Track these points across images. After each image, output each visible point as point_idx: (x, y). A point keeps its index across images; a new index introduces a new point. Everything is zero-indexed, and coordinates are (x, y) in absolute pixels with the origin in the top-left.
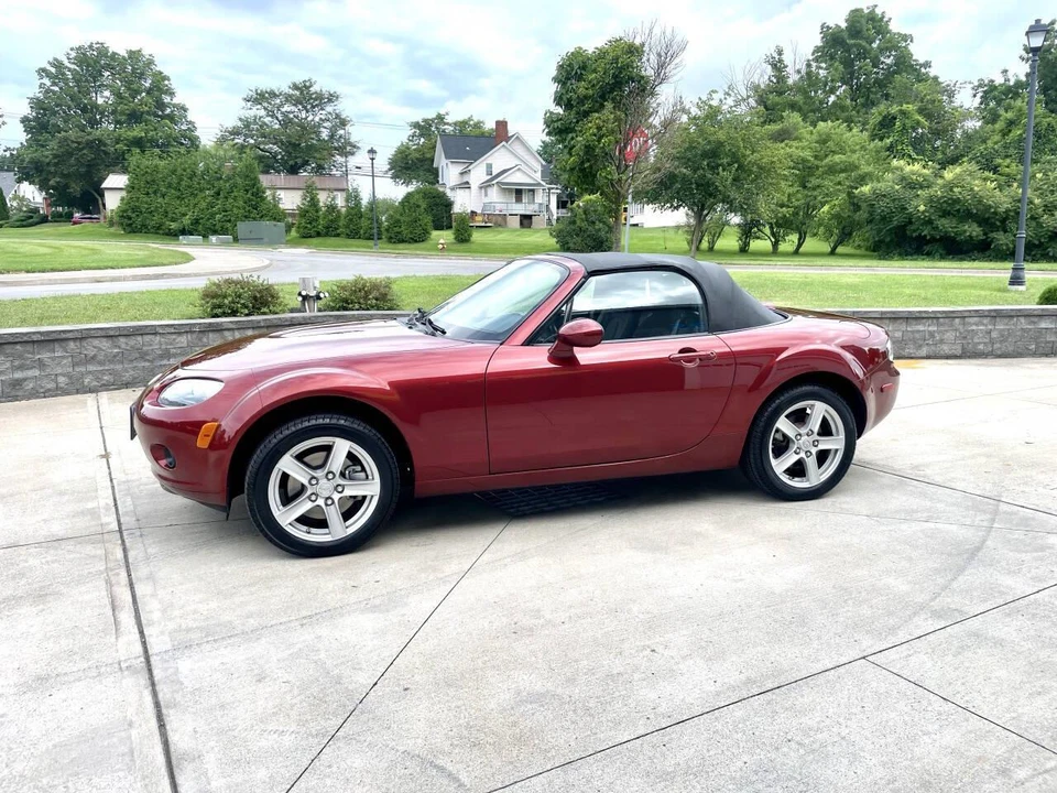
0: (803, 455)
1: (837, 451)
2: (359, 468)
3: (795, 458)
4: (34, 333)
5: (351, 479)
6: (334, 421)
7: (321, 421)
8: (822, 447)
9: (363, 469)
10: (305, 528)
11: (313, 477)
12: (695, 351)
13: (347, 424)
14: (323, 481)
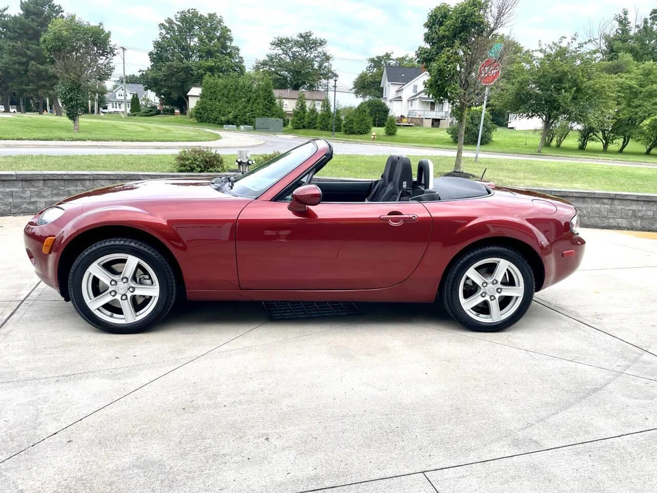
0: (487, 298)
1: (517, 297)
2: (147, 277)
3: (480, 300)
4: (65, 175)
5: (141, 283)
6: (127, 243)
7: (117, 243)
8: (504, 293)
9: (150, 278)
10: (109, 313)
11: (113, 280)
12: (401, 214)
13: (136, 246)
14: (120, 284)
